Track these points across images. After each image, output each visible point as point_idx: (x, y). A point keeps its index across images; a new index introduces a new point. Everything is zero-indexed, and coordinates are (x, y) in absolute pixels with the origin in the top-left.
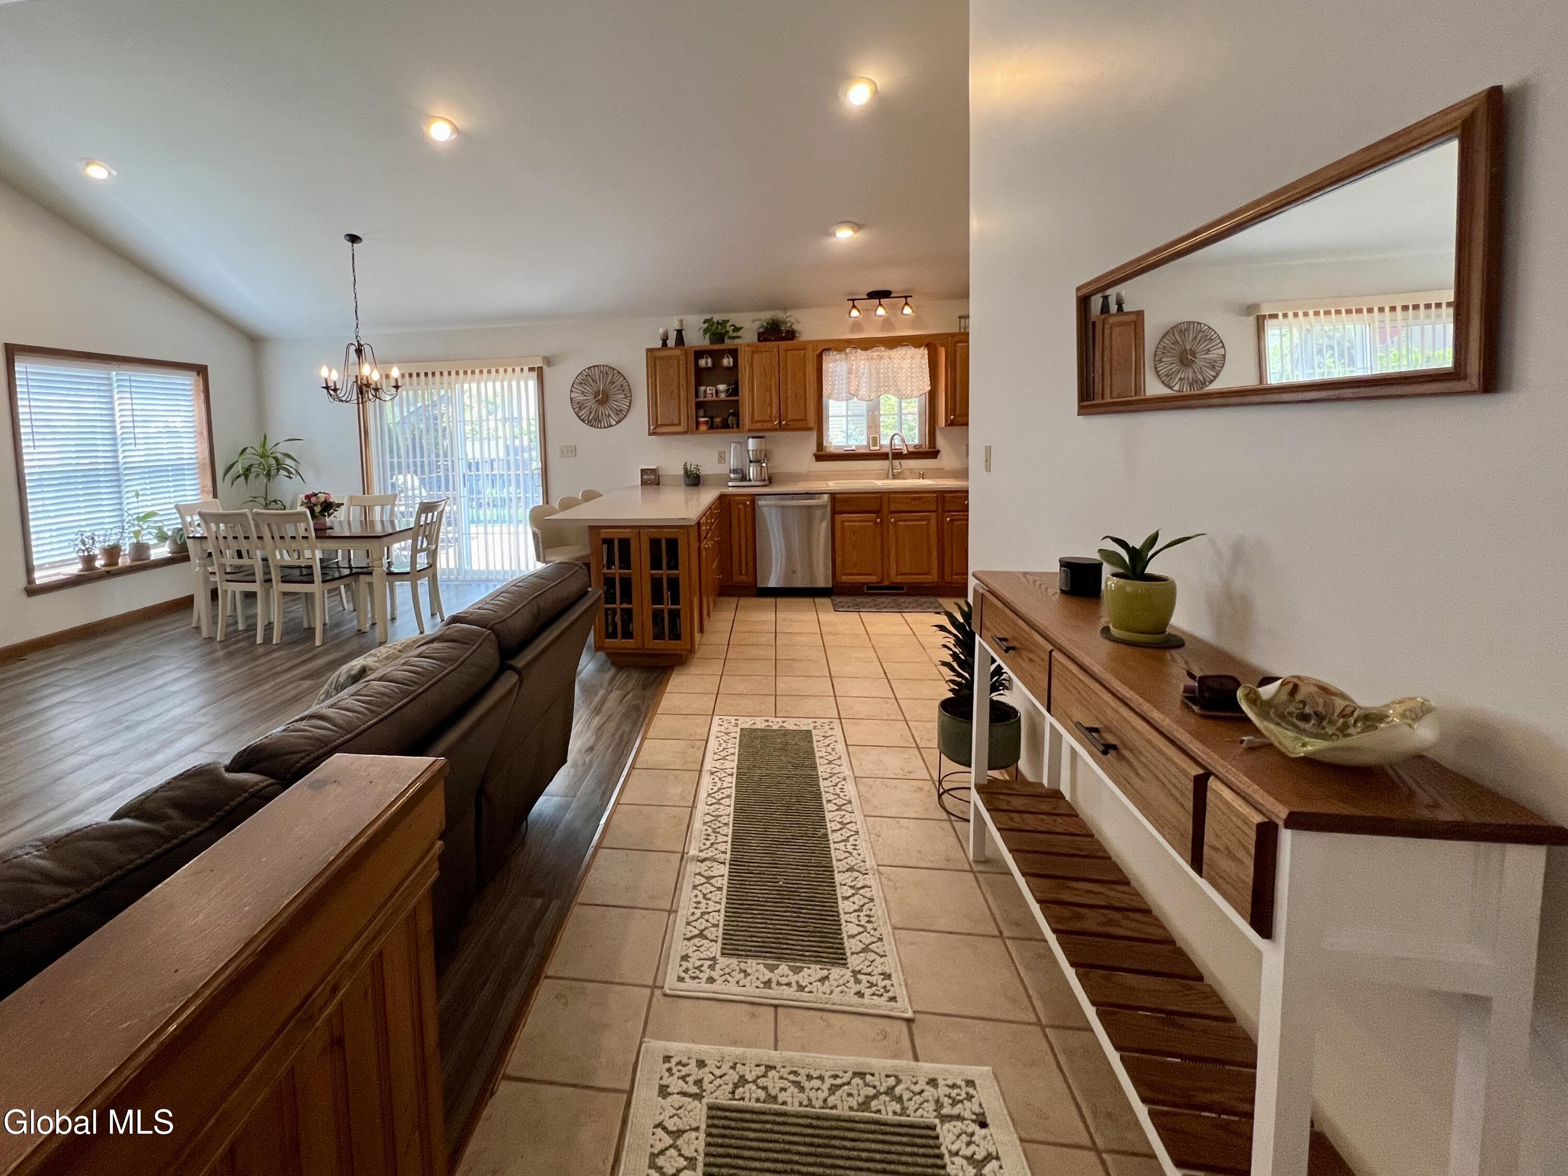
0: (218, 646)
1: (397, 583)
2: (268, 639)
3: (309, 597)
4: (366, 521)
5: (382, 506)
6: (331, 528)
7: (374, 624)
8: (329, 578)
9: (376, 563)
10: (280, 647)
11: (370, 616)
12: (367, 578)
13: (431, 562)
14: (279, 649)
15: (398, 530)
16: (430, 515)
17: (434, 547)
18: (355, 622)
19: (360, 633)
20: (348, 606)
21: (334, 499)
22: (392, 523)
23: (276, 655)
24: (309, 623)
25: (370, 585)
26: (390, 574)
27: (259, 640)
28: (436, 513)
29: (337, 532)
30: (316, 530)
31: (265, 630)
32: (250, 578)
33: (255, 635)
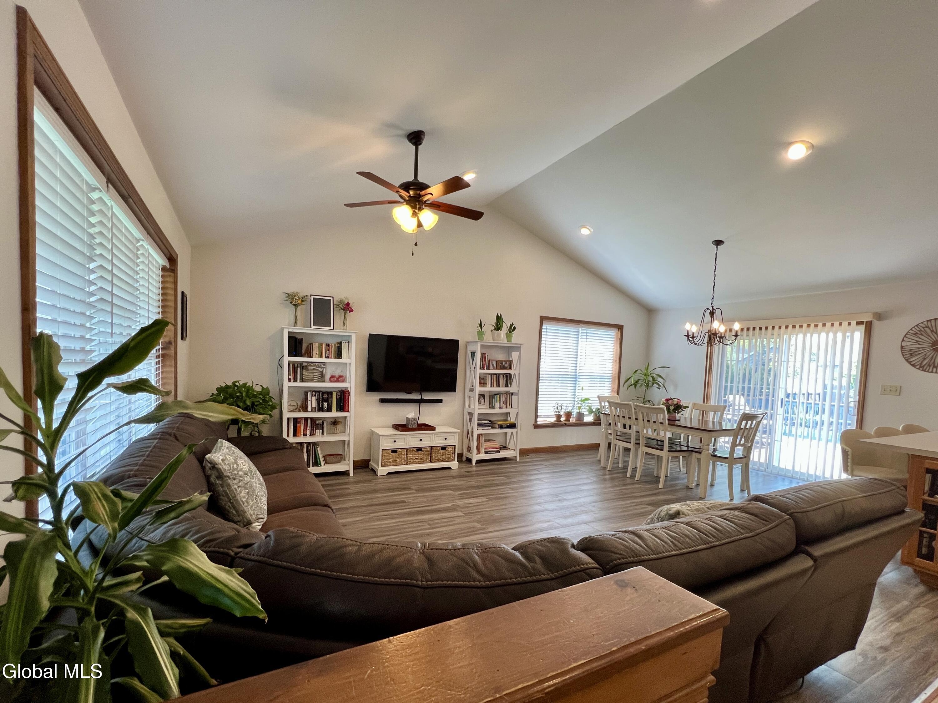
0: (607, 473)
1: (718, 463)
2: (633, 476)
3: (659, 458)
4: (703, 420)
5: (715, 412)
6: (678, 420)
7: (698, 485)
8: (674, 450)
9: (705, 447)
10: (639, 482)
11: (696, 479)
12: (698, 455)
13: (745, 454)
14: (638, 484)
15: (724, 428)
16: (749, 422)
17: (749, 445)
18: (686, 481)
19: (688, 488)
20: (683, 470)
21: (683, 403)
22: (720, 424)
23: (637, 486)
24: (658, 474)
25: (699, 460)
26: (714, 456)
27: (628, 476)
28: (754, 422)
29: (682, 423)
30: (668, 420)
31: (632, 471)
32: (628, 440)
33: (627, 472)
